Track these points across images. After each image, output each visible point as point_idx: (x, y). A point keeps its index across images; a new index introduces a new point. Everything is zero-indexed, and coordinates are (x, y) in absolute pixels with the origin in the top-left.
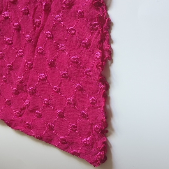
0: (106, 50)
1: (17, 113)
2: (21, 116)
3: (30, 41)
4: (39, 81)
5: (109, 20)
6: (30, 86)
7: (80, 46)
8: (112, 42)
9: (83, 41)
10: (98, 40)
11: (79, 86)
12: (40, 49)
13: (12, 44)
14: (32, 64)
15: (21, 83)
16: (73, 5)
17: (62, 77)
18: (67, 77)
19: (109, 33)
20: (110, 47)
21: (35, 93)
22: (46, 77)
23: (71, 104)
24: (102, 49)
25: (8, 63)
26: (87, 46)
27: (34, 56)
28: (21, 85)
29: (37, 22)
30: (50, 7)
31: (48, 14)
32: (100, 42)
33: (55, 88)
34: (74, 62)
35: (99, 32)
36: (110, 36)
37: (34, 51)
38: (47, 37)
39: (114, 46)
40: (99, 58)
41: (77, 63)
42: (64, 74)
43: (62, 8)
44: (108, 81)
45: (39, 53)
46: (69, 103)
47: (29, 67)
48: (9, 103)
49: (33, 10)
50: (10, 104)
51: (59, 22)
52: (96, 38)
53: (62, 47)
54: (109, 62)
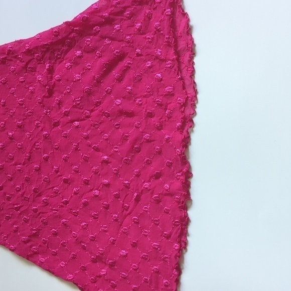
0: (183, 241)
1: (92, 279)
2: (95, 282)
3: (116, 220)
4: (120, 257)
5: (188, 219)
6: (110, 259)
7: (162, 235)
8: (189, 235)
9: (165, 233)
10: (177, 235)
11: (156, 268)
12: (125, 229)
13: (97, 218)
14: (115, 241)
15: (102, 254)
16: (160, 201)
17: (142, 258)
18: (147, 259)
19: (187, 228)
20: (186, 239)
21: (114, 266)
22: (127, 254)
23: (147, 282)
24: (180, 242)
25: (91, 234)
26: (168, 237)
27: (118, 233)
28: (101, 256)
29: (126, 206)
30: (140, 198)
31: (138, 203)
32: (179, 236)
33: (134, 266)
34: (155, 248)
35: (179, 229)
36: (187, 231)
37: (119, 230)
38: (133, 221)
39: (189, 239)
40: (177, 249)
41: (157, 249)
42: (144, 255)
43: (151, 201)
44: (181, 267)
45: (124, 232)
46: (146, 281)
47: (112, 242)
48: (84, 269)
49: (124, 196)
50: (86, 270)
51: (147, 211)
52: (176, 233)
53: (146, 232)
54: (184, 251)
